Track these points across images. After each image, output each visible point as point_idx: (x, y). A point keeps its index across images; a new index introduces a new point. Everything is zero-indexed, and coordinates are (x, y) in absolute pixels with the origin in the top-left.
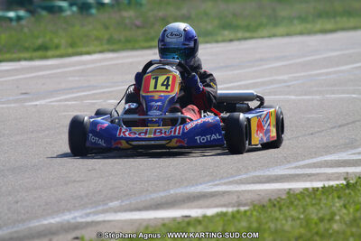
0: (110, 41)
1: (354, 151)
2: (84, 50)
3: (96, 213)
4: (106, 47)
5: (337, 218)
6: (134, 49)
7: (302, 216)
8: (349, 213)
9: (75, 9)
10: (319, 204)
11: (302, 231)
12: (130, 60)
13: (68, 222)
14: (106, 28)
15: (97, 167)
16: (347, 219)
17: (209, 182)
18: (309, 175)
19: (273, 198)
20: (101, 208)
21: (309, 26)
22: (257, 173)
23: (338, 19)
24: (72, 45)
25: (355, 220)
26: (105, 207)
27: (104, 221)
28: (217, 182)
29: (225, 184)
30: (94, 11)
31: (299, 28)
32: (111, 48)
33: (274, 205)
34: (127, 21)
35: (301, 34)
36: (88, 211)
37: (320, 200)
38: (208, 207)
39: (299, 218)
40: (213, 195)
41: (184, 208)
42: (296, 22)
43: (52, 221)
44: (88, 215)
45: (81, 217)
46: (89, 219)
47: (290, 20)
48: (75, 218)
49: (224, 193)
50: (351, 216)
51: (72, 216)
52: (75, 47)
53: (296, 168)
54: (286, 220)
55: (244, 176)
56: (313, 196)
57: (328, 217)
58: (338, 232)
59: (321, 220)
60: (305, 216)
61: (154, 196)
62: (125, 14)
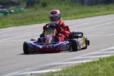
0: (15, 23)
1: (99, 51)
2: (7, 26)
3: (23, 72)
4: (14, 25)
5: (100, 69)
6: (23, 25)
7: (88, 69)
8: (103, 68)
9: (2, 14)
10: (93, 66)
11: (89, 73)
12: (23, 28)
13: (14, 75)
14: (13, 19)
15: (20, 59)
16: (103, 70)
17: (56, 62)
18: (87, 59)
19: (78, 65)
20: (24, 71)
21: (77, 16)
22: (70, 59)
23: (86, 14)
24: (3, 25)
25: (105, 70)
26: (25, 70)
27: (26, 74)
28: (58, 62)
29: (61, 62)
30: (8, 14)
31: (74, 17)
32: (16, 25)
33: (79, 67)
34: (20, 17)
35: (75, 19)
36: (20, 72)
37: (93, 65)
38: (58, 69)
39: (88, 70)
40: (58, 65)
41: (50, 69)
42: (73, 15)
43: (9, 75)
44: (20, 73)
45: (18, 73)
46: (21, 74)
47: (71, 15)
48: (16, 74)
49: (61, 64)
50: (104, 69)
51: (15, 73)
52: (4, 25)
53: (82, 57)
54: (84, 71)
55: (67, 60)
56: (90, 64)
57: (97, 69)
58: (101, 73)
59: (95, 70)
60: (89, 69)
61: (40, 66)
62: (18, 15)
